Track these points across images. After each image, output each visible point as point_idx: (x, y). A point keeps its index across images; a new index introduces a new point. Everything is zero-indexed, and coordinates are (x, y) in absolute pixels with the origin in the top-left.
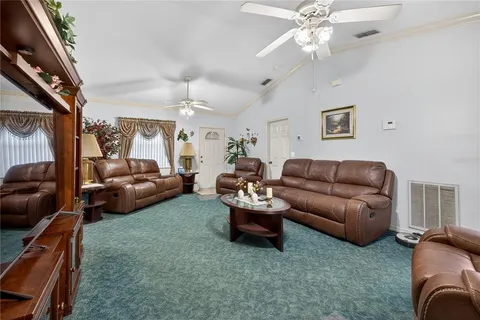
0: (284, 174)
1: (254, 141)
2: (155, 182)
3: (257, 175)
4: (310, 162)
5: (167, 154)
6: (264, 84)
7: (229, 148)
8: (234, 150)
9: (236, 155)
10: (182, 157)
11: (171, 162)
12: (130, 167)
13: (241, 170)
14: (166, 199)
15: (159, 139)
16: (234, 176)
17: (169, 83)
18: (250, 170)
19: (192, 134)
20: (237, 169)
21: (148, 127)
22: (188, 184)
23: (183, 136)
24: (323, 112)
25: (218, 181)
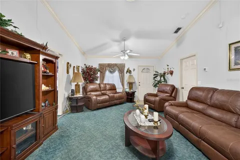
0: (189, 98)
1: (172, 73)
2: (109, 96)
3: (171, 96)
4: (215, 90)
5: (121, 81)
6: (176, 32)
7: (154, 78)
8: (158, 78)
9: (160, 82)
10: (128, 83)
11: (123, 85)
12: (100, 87)
13: (161, 92)
14: (116, 105)
15: (117, 73)
16: (156, 95)
17: (117, 43)
18: (167, 93)
19: (134, 70)
20: (158, 91)
21: (112, 67)
22: (130, 97)
23: (129, 71)
24: (230, 45)
25: (145, 97)
